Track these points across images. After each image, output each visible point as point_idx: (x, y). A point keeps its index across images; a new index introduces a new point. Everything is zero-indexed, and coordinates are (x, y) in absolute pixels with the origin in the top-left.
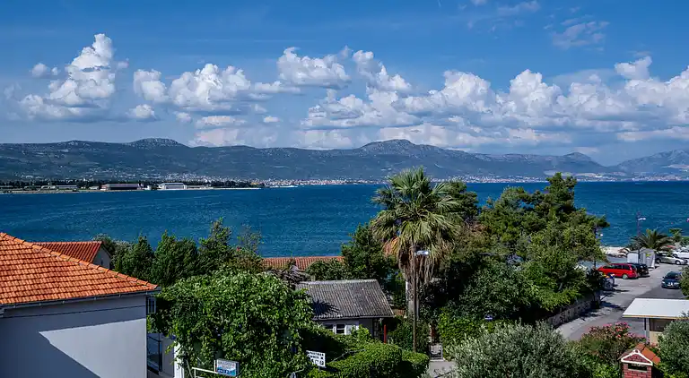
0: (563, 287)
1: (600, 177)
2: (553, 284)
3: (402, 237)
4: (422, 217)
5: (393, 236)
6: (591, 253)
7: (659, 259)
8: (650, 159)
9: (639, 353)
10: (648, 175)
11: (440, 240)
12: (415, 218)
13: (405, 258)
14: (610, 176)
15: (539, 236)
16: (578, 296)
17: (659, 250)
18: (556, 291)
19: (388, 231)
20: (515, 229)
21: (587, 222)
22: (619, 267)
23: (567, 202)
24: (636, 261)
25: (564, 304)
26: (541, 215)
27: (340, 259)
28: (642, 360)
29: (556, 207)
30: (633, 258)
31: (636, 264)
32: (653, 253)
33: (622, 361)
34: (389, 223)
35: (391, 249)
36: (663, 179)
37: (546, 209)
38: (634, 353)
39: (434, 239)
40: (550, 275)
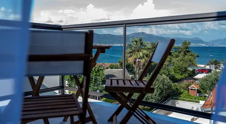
0: (183, 74)
1: (204, 45)
2: (180, 73)
3: (134, 56)
4: (140, 51)
5: (131, 56)
6: (192, 64)
7: (216, 68)
8: (220, 40)
9: (194, 86)
10: (219, 45)
11: (145, 57)
12: (138, 51)
13: (135, 62)
14: (207, 45)
15: (177, 59)
16: (188, 77)
17: (216, 65)
18: (181, 75)
19: (129, 55)
20: (171, 57)
21: (193, 56)
22: (203, 70)
23: (187, 49)
24: (209, 68)
25: (183, 78)
26: (179, 53)
27: (118, 64)
28: (195, 88)
29: (184, 51)
30: (208, 67)
31: (208, 69)
32: (214, 66)
33: (189, 88)
34: (131, 52)
35: (131, 60)
36: (224, 46)
37: (181, 51)
38: (192, 86)
39: (144, 57)
40: (179, 70)
